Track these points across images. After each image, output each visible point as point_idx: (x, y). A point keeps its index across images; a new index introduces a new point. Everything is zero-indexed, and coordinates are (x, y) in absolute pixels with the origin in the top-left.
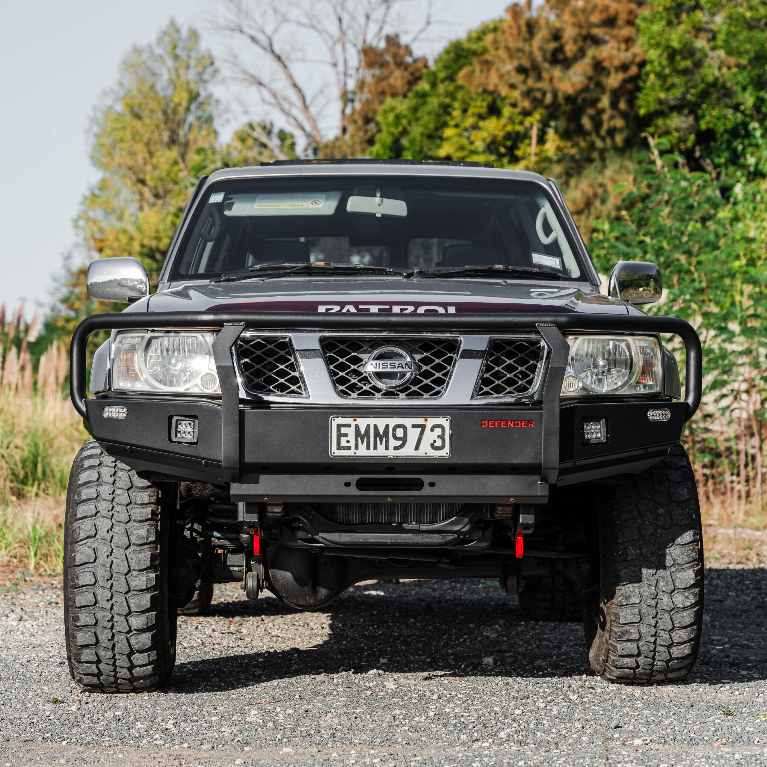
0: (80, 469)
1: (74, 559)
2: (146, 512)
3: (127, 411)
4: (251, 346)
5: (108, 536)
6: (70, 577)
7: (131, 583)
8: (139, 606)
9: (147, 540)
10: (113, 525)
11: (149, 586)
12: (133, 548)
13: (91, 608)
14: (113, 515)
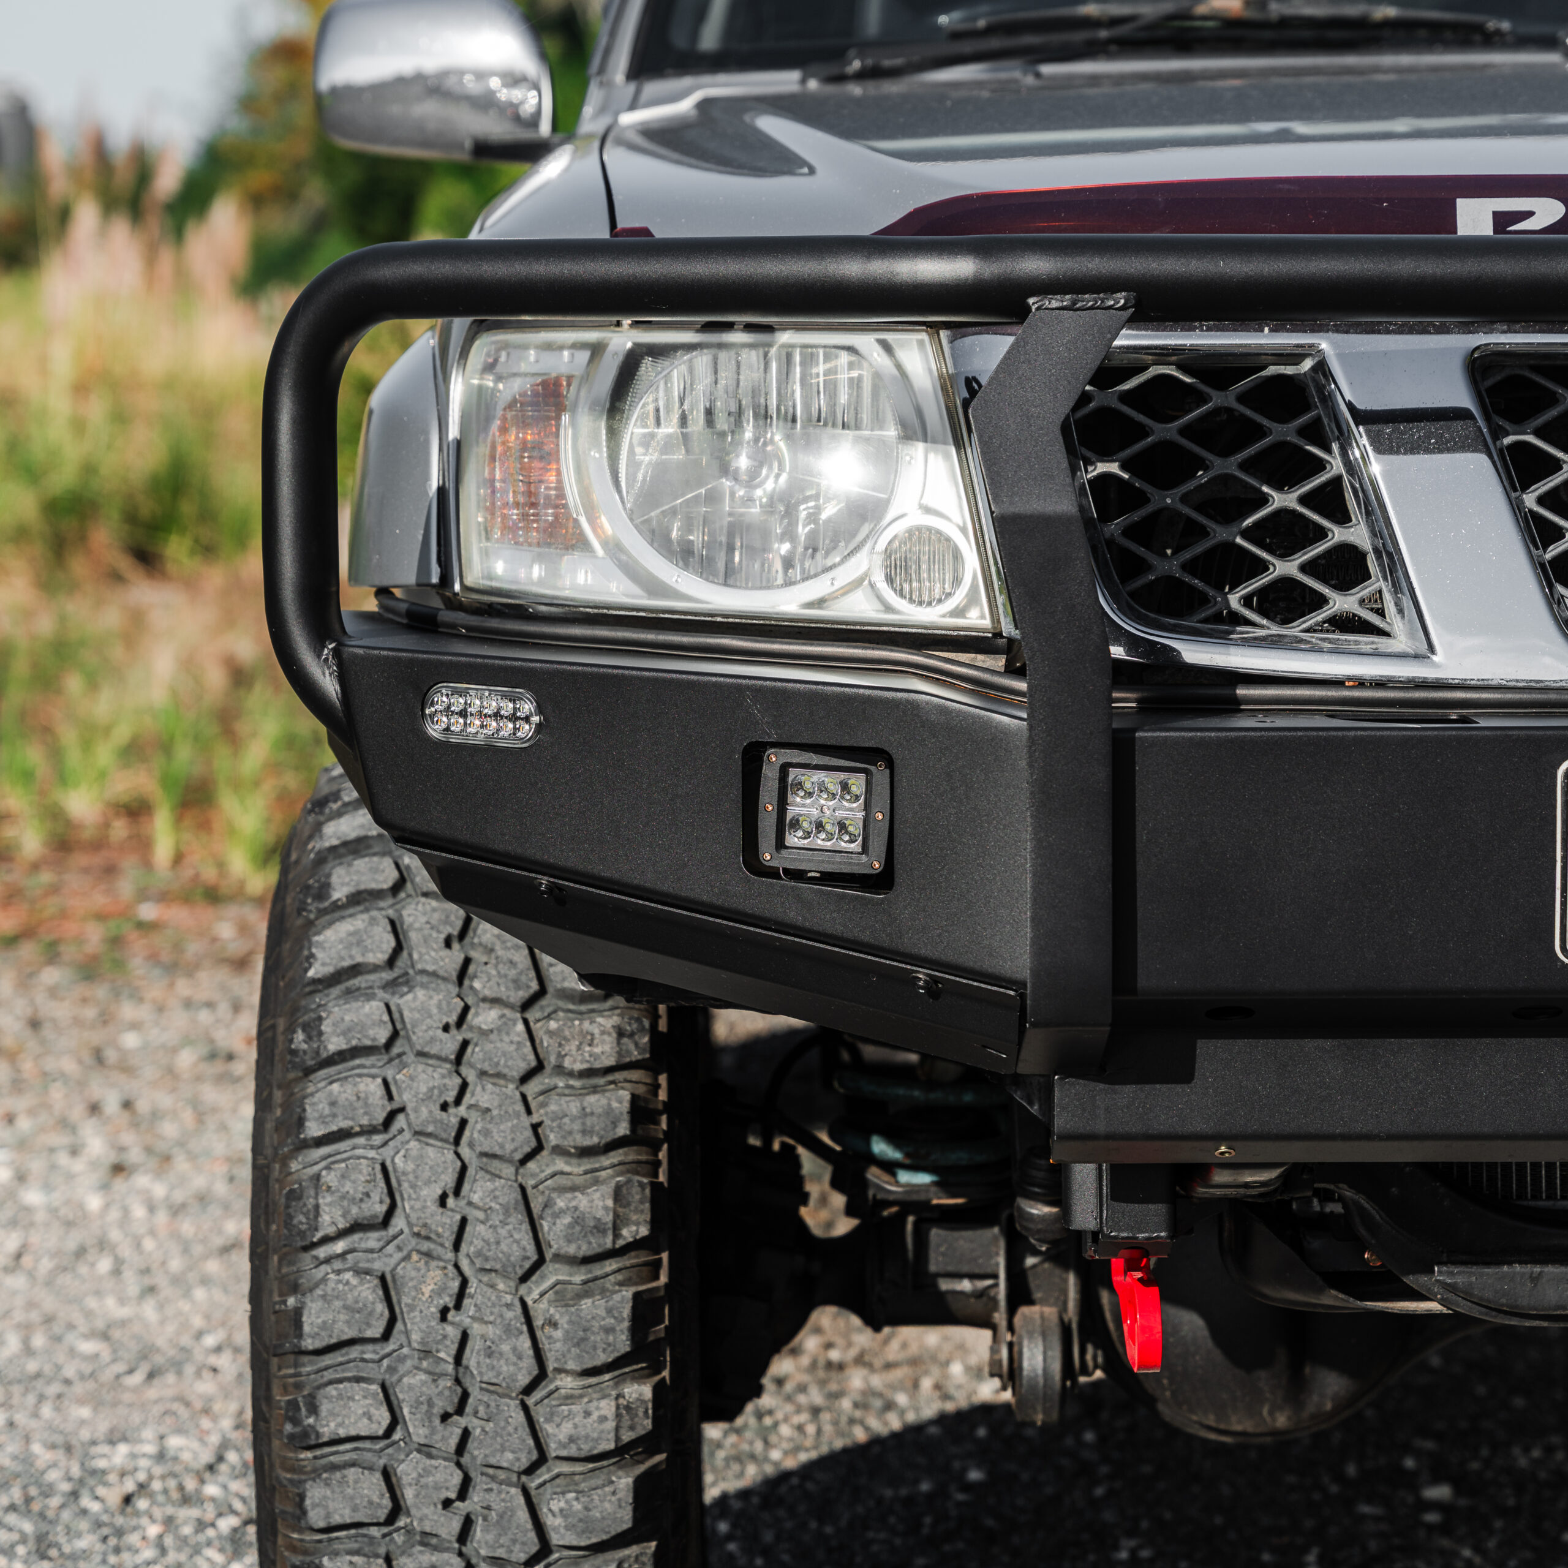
0: (313, 906)
1: (298, 1324)
2: (609, 1111)
3: (540, 710)
4: (1125, 397)
5: (444, 1223)
6: (281, 1398)
7: (548, 1428)
8: (586, 1524)
9: (617, 1235)
10: (464, 1169)
11: (627, 1436)
12: (553, 1274)
13: (374, 1531)
14: (463, 1123)
